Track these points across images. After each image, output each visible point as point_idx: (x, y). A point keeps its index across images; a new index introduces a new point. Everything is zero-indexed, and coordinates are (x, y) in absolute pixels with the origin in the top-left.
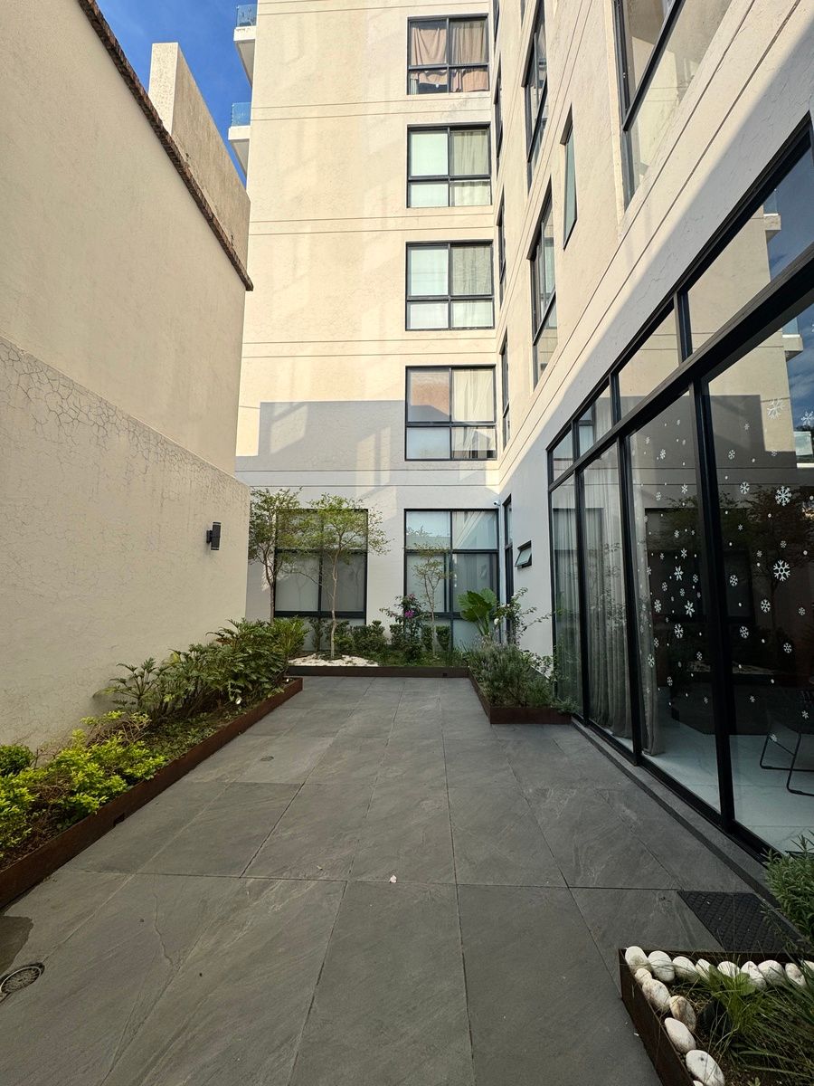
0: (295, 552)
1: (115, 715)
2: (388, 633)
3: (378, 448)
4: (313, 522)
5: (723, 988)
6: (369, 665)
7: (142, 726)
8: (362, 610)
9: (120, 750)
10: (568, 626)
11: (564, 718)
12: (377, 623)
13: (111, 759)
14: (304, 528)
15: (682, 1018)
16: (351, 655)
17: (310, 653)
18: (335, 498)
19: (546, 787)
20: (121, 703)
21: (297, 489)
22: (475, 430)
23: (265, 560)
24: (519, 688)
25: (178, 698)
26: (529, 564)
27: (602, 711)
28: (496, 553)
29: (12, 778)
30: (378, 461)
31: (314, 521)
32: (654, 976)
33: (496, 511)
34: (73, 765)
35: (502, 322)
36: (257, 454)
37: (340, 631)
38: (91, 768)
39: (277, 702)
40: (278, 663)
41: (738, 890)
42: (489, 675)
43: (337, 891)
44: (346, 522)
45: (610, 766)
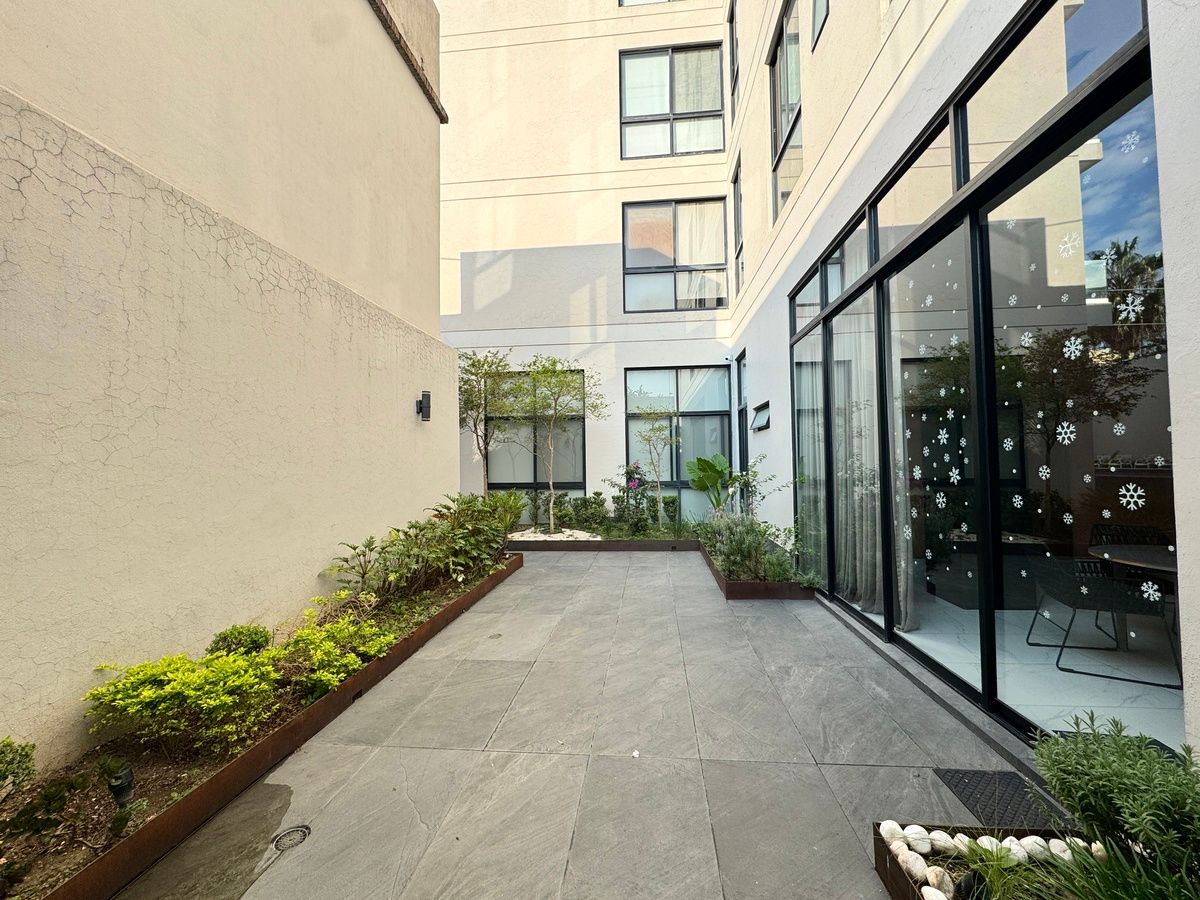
0: (507, 419)
1: (344, 594)
2: (610, 506)
3: (593, 301)
4: (525, 386)
5: (982, 860)
6: (591, 539)
7: (370, 606)
8: (581, 481)
9: (352, 629)
10: (812, 493)
11: (808, 593)
12: (598, 494)
13: (344, 638)
14: (515, 392)
15: (939, 887)
16: (570, 527)
17: (528, 527)
18: (548, 359)
19: (790, 664)
20: (345, 582)
21: (506, 350)
22: (701, 274)
23: (476, 428)
24: (757, 562)
25: (401, 577)
26: (767, 426)
27: (850, 585)
28: (727, 414)
29: (255, 657)
30: (593, 314)
31: (527, 384)
32: (910, 848)
33: (728, 367)
34: (312, 643)
35: (734, 145)
36: (460, 312)
37: (559, 503)
38: (327, 647)
39: (499, 579)
40: (499, 539)
41: (999, 769)
42: (725, 549)
43: (581, 765)
44: (561, 385)
45: (858, 642)
